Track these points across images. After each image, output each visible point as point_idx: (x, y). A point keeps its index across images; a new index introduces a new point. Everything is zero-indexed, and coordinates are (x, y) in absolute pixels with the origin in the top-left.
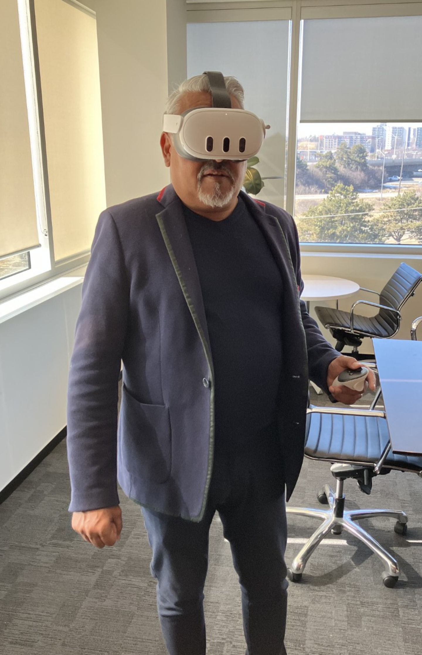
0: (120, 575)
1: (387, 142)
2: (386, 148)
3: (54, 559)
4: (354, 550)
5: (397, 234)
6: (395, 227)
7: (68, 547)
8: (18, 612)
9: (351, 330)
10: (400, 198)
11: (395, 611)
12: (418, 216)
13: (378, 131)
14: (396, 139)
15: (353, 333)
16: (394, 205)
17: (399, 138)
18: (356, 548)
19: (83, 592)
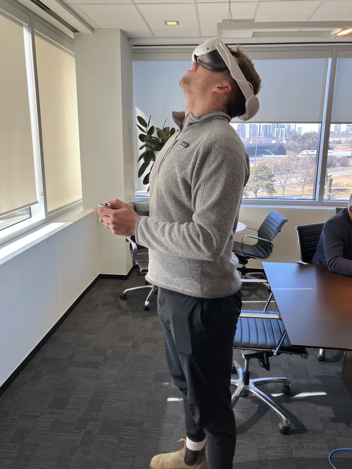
0: (98, 434)
1: (246, 134)
2: (246, 137)
3: (51, 424)
4: (257, 407)
5: (254, 189)
6: (253, 184)
7: (60, 414)
8: (27, 466)
9: (242, 254)
10: (256, 167)
11: (290, 452)
12: (267, 178)
13: (241, 127)
14: (252, 132)
15: (243, 256)
16: (253, 172)
17: (254, 131)
18: (257, 406)
19: (73, 449)
